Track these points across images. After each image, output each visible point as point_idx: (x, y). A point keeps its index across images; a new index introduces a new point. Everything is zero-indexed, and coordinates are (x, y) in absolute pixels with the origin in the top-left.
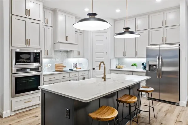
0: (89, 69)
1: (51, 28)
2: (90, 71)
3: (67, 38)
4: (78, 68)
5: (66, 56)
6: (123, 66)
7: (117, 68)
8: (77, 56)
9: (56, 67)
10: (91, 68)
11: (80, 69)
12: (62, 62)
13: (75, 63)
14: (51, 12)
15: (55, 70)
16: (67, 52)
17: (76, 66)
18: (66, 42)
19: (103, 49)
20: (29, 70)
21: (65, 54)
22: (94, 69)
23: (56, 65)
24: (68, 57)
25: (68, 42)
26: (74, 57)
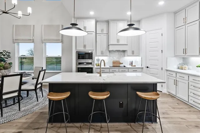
0: (142, 67)
1: (106, 35)
2: (143, 69)
3: (118, 41)
4: (133, 65)
5: (123, 55)
6: (186, 66)
7: (179, 68)
8: (132, 55)
9: (113, 63)
10: (144, 66)
11: (135, 66)
12: (119, 59)
13: (131, 61)
14: (106, 23)
15: (112, 66)
16: (124, 51)
17: (131, 63)
18: (118, 44)
19: (157, 47)
20: (86, 64)
21: (122, 53)
22: (148, 67)
23: (114, 62)
24: (124, 56)
25: (119, 44)
26: (128, 56)
